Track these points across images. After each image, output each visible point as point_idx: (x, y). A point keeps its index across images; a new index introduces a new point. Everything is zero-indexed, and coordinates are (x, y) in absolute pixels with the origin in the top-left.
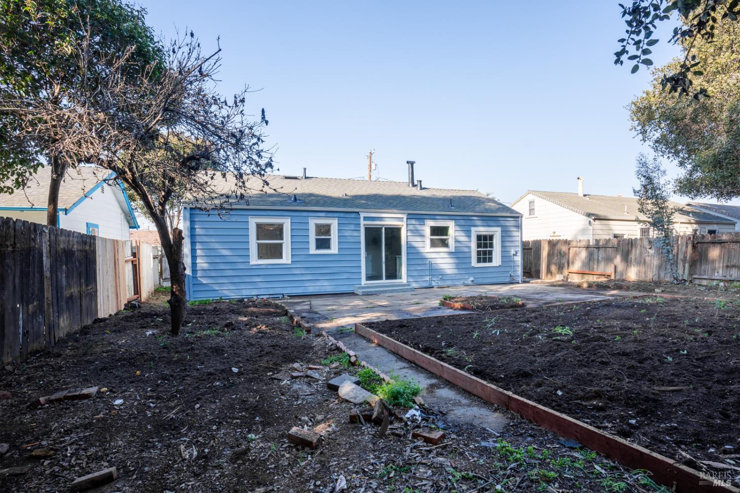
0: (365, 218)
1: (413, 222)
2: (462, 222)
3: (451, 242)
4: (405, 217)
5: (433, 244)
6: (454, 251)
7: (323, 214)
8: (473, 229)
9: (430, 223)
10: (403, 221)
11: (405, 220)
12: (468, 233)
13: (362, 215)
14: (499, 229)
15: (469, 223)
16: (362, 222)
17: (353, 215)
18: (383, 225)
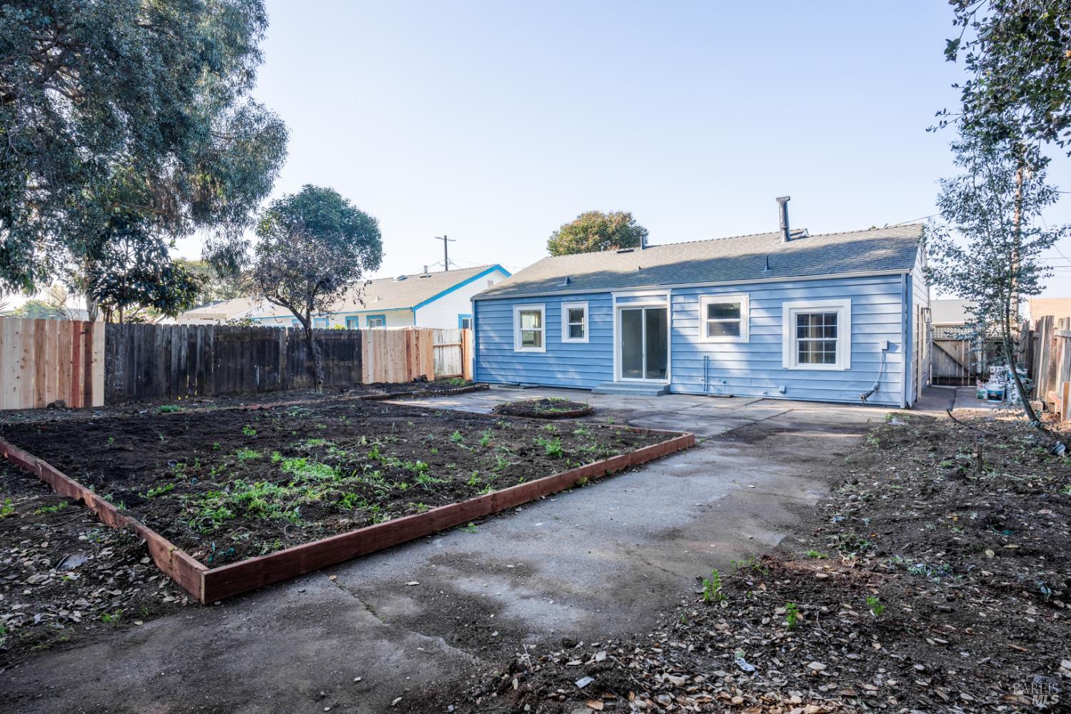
0: (618, 299)
1: (681, 299)
2: (764, 295)
3: (744, 327)
4: (668, 293)
5: (712, 331)
6: (748, 341)
7: (573, 298)
8: (786, 305)
9: (707, 300)
10: (666, 299)
11: (669, 297)
12: (775, 311)
13: (615, 296)
14: (847, 303)
15: (777, 295)
16: (615, 305)
17: (605, 297)
18: (642, 307)
